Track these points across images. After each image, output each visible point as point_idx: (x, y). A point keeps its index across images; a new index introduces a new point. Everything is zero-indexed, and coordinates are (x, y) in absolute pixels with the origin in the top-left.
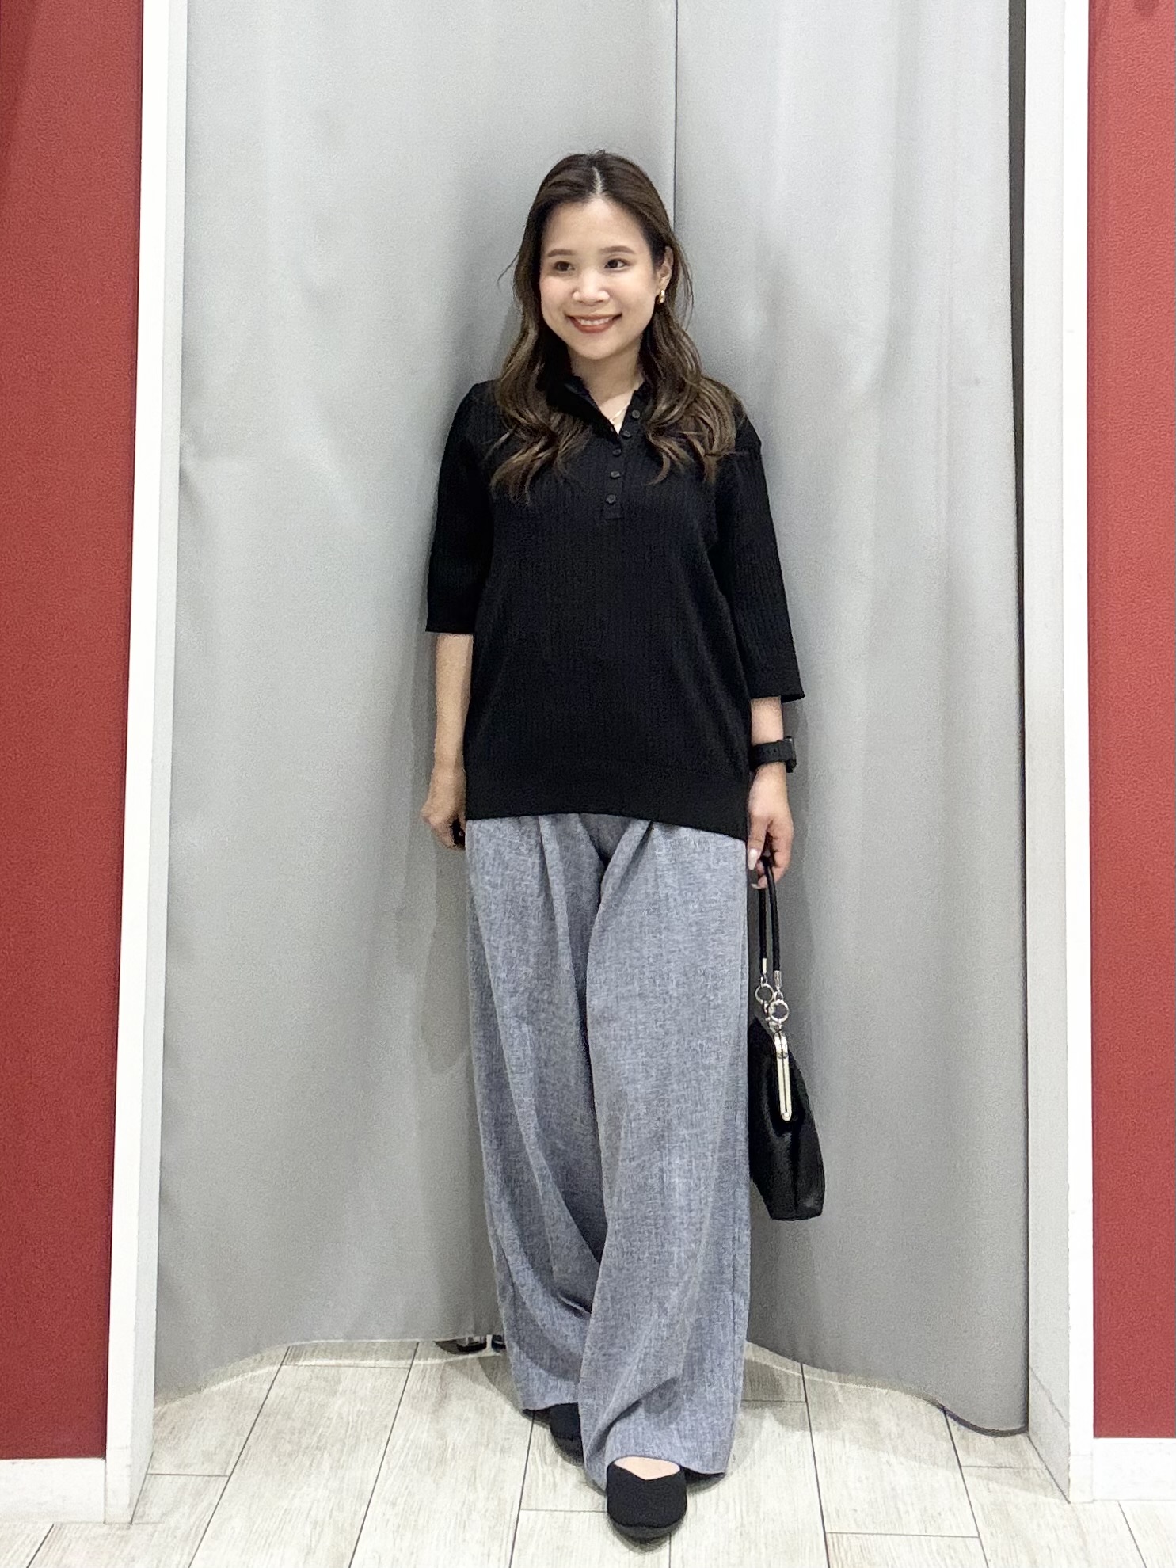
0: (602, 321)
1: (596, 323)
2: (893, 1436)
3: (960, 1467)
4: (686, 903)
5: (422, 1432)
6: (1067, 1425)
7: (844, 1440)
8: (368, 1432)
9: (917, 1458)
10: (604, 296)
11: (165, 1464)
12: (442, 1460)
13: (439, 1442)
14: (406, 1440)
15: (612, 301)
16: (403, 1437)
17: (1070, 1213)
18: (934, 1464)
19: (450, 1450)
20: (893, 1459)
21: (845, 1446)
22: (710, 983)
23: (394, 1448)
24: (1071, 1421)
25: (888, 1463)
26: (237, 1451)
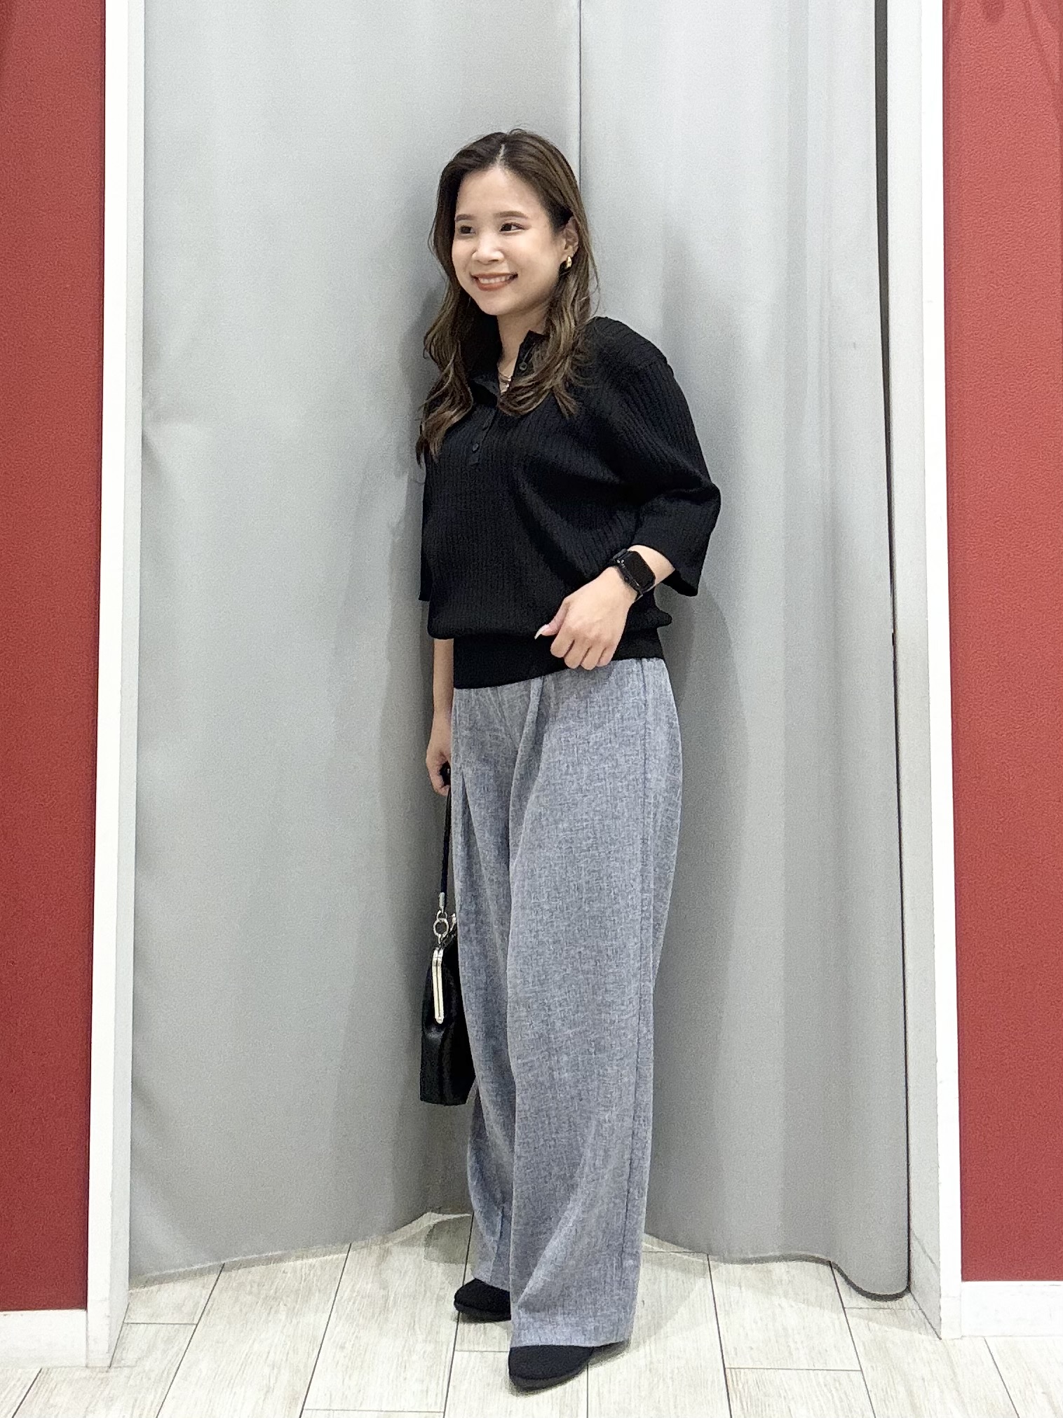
0: (498, 280)
1: (492, 281)
2: (783, 1282)
3: (844, 1308)
4: (556, 822)
5: (367, 1283)
6: (937, 1270)
7: (740, 1287)
8: (319, 1284)
9: (806, 1302)
10: (498, 255)
11: (139, 1314)
12: (385, 1308)
13: (382, 1292)
14: (353, 1291)
15: (506, 261)
16: (350, 1287)
17: (938, 1082)
18: (821, 1306)
19: (392, 1298)
20: (784, 1302)
21: (741, 1292)
22: (585, 896)
23: (342, 1297)
24: (942, 1267)
25: (779, 1305)
26: (203, 1302)
